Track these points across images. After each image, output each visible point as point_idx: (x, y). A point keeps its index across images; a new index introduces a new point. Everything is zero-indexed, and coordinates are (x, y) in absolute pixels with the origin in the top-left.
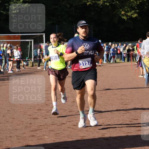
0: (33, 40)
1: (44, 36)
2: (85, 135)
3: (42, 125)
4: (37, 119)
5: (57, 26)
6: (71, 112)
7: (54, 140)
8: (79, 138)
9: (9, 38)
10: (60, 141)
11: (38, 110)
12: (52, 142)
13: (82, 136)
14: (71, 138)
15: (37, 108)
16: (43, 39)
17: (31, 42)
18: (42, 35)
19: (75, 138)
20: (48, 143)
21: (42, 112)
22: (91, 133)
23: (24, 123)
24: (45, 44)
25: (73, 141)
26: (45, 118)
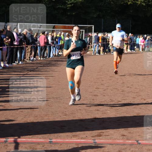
0: (84, 30)
1: (93, 27)
2: (139, 112)
3: (103, 101)
4: (97, 96)
5: (103, 19)
6: (123, 91)
7: (116, 114)
8: (135, 115)
9: (65, 27)
10: (120, 116)
11: (96, 88)
12: (114, 116)
13: (137, 112)
14: (129, 114)
15: (95, 87)
16: (92, 30)
17: (83, 32)
18: (92, 27)
19: (132, 114)
20: (111, 117)
21: (100, 90)
22: (144, 110)
23: (88, 99)
24: (94, 34)
25: (131, 116)
26: (104, 96)
